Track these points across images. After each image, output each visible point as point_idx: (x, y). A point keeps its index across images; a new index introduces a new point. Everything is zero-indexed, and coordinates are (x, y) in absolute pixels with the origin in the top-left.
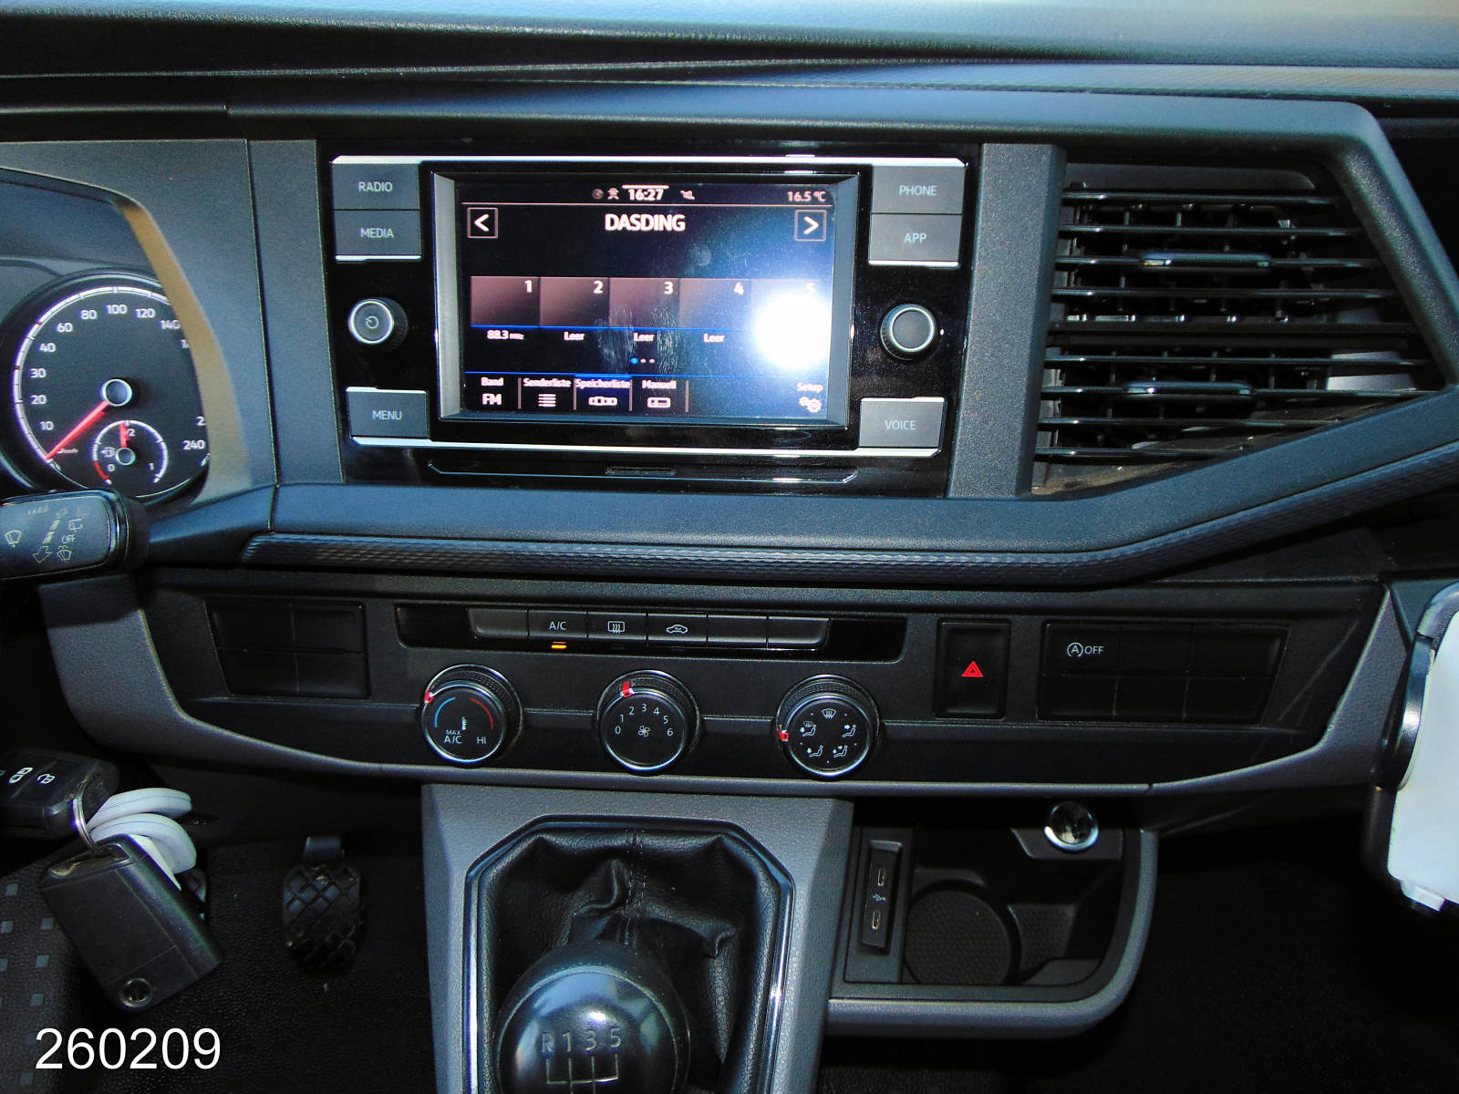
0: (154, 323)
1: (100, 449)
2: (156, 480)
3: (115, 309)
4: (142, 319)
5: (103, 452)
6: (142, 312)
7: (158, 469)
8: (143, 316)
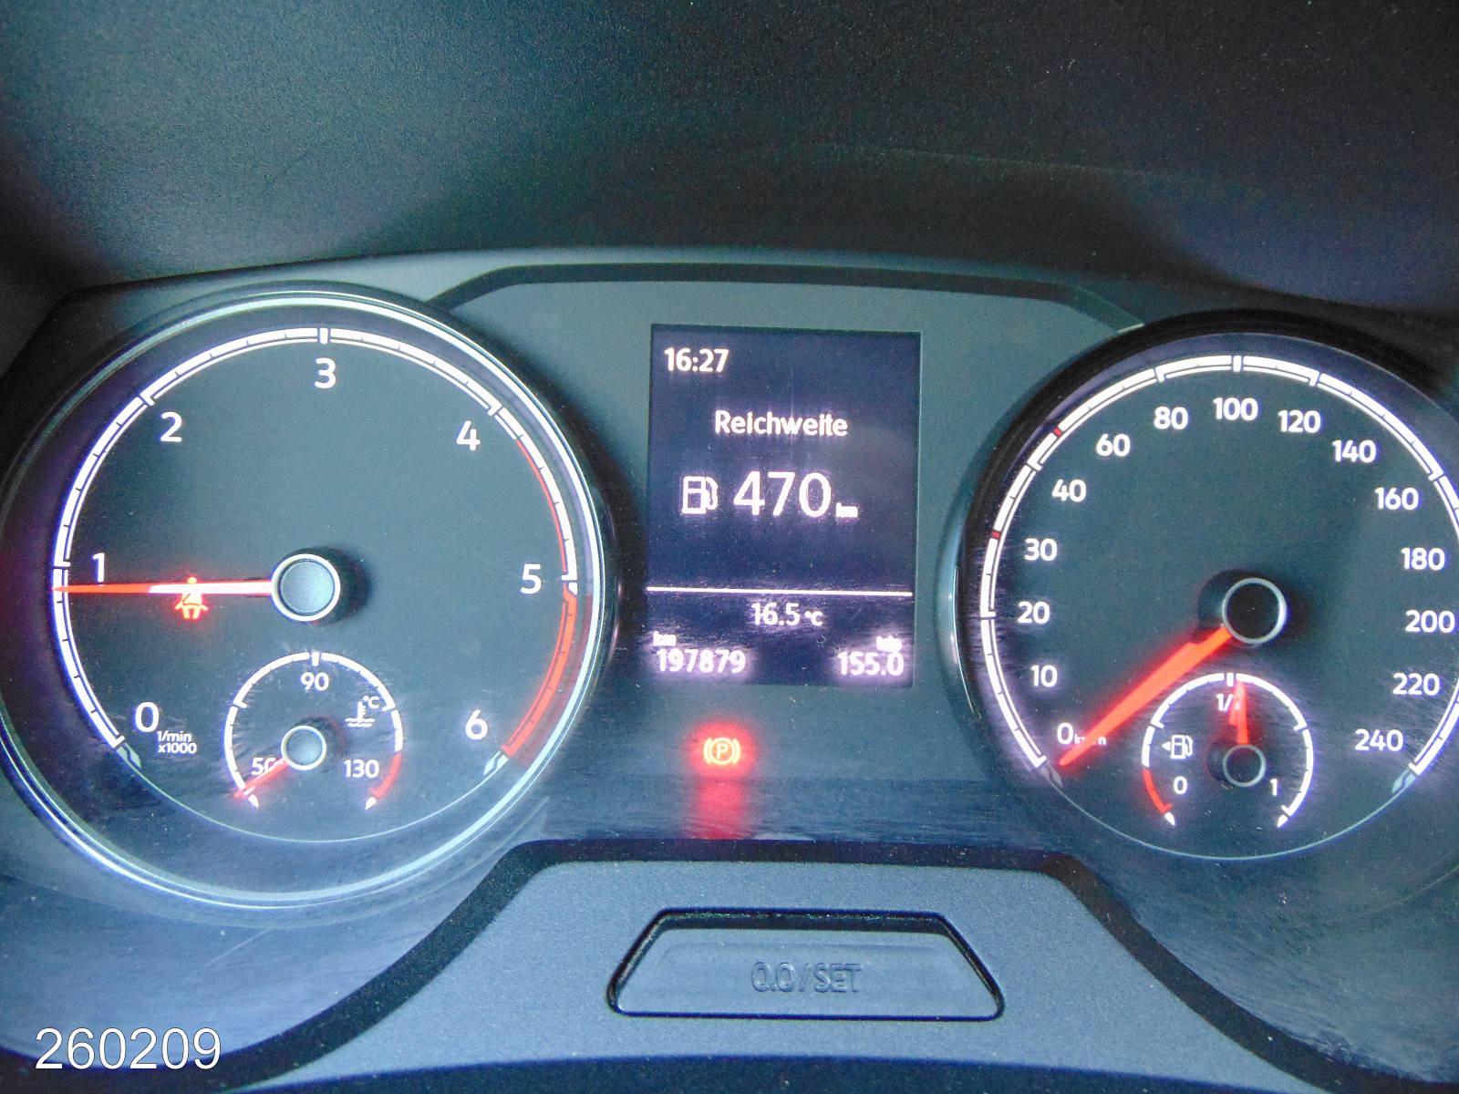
0: (1317, 446)
1: (1159, 738)
2: (1282, 821)
3: (1232, 409)
4: (1288, 434)
5: (1166, 746)
6: (1291, 420)
7: (1287, 794)
8: (1294, 429)
